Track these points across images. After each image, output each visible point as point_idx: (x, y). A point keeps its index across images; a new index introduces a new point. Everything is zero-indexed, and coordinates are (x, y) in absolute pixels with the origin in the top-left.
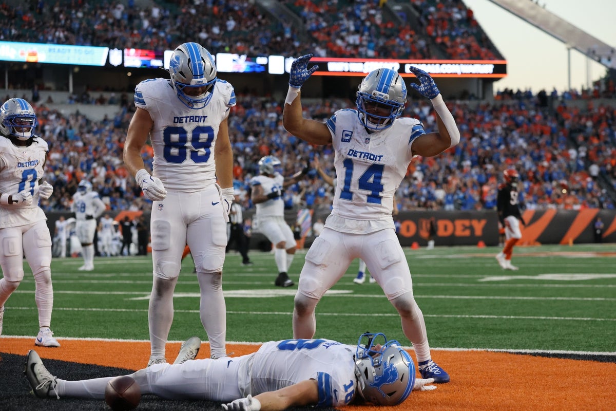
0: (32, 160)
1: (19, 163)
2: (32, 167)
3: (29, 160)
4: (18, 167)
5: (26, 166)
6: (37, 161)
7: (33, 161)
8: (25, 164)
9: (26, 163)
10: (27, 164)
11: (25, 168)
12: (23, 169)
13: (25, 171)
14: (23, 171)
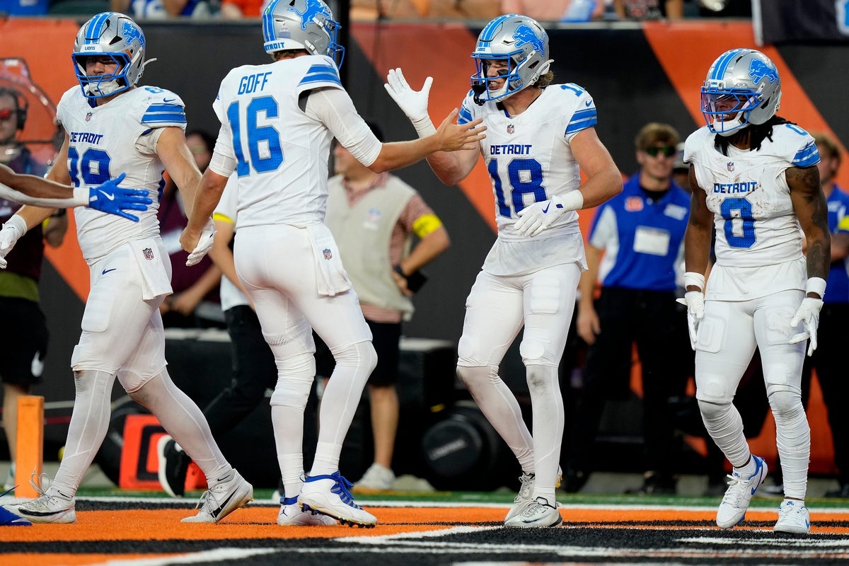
0: (741, 182)
1: (715, 185)
2: (741, 195)
3: (736, 180)
4: (715, 191)
5: (729, 192)
6: (754, 184)
7: (744, 184)
8: (727, 188)
9: (729, 186)
10: (732, 188)
11: (727, 195)
12: (723, 197)
13: (727, 200)
14: (723, 199)
